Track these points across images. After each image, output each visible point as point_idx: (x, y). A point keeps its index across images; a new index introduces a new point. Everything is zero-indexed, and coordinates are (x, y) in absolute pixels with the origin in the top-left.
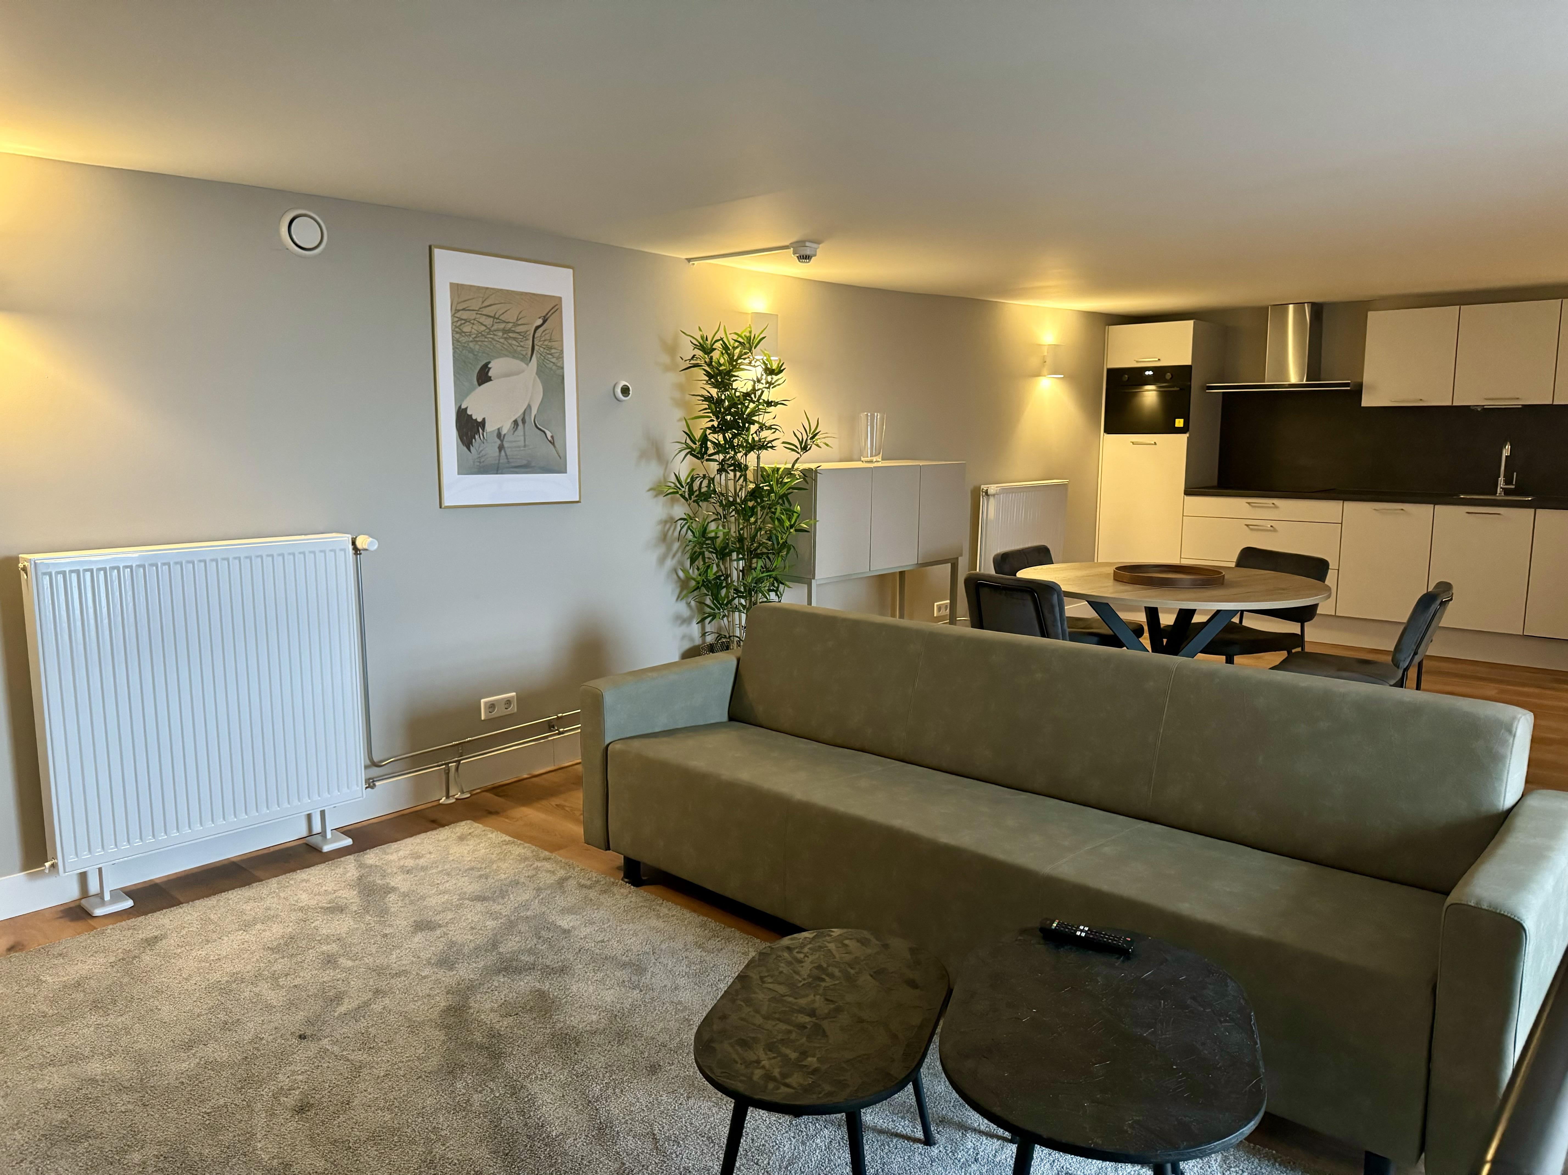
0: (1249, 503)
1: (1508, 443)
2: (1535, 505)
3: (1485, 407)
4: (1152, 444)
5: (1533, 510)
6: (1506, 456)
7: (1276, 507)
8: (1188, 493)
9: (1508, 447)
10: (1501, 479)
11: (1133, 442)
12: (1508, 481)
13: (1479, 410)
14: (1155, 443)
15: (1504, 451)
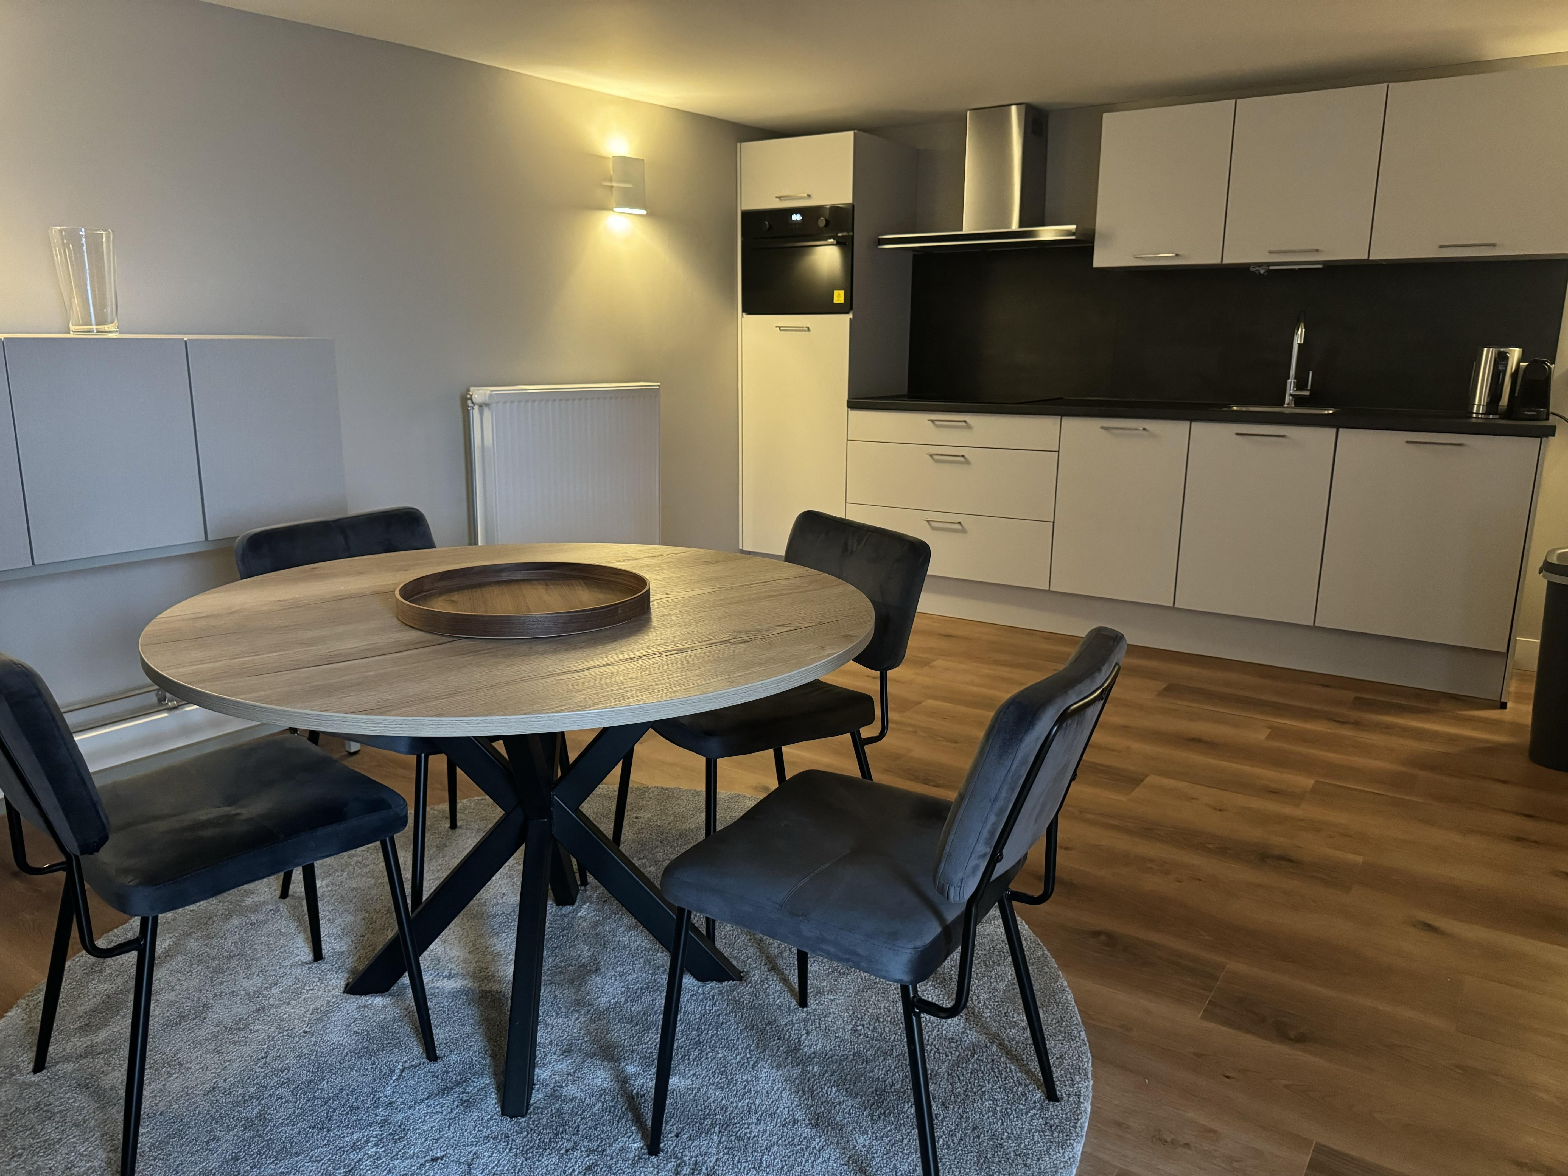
0: (933, 421)
1: (1302, 325)
2: (1335, 423)
3: (1271, 268)
4: (805, 331)
5: (1334, 430)
6: (1299, 344)
7: (969, 427)
8: (854, 404)
9: (1301, 331)
10: (1291, 382)
11: (780, 327)
12: (1300, 386)
13: (1262, 272)
14: (809, 329)
15: (1296, 338)
